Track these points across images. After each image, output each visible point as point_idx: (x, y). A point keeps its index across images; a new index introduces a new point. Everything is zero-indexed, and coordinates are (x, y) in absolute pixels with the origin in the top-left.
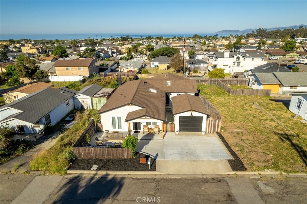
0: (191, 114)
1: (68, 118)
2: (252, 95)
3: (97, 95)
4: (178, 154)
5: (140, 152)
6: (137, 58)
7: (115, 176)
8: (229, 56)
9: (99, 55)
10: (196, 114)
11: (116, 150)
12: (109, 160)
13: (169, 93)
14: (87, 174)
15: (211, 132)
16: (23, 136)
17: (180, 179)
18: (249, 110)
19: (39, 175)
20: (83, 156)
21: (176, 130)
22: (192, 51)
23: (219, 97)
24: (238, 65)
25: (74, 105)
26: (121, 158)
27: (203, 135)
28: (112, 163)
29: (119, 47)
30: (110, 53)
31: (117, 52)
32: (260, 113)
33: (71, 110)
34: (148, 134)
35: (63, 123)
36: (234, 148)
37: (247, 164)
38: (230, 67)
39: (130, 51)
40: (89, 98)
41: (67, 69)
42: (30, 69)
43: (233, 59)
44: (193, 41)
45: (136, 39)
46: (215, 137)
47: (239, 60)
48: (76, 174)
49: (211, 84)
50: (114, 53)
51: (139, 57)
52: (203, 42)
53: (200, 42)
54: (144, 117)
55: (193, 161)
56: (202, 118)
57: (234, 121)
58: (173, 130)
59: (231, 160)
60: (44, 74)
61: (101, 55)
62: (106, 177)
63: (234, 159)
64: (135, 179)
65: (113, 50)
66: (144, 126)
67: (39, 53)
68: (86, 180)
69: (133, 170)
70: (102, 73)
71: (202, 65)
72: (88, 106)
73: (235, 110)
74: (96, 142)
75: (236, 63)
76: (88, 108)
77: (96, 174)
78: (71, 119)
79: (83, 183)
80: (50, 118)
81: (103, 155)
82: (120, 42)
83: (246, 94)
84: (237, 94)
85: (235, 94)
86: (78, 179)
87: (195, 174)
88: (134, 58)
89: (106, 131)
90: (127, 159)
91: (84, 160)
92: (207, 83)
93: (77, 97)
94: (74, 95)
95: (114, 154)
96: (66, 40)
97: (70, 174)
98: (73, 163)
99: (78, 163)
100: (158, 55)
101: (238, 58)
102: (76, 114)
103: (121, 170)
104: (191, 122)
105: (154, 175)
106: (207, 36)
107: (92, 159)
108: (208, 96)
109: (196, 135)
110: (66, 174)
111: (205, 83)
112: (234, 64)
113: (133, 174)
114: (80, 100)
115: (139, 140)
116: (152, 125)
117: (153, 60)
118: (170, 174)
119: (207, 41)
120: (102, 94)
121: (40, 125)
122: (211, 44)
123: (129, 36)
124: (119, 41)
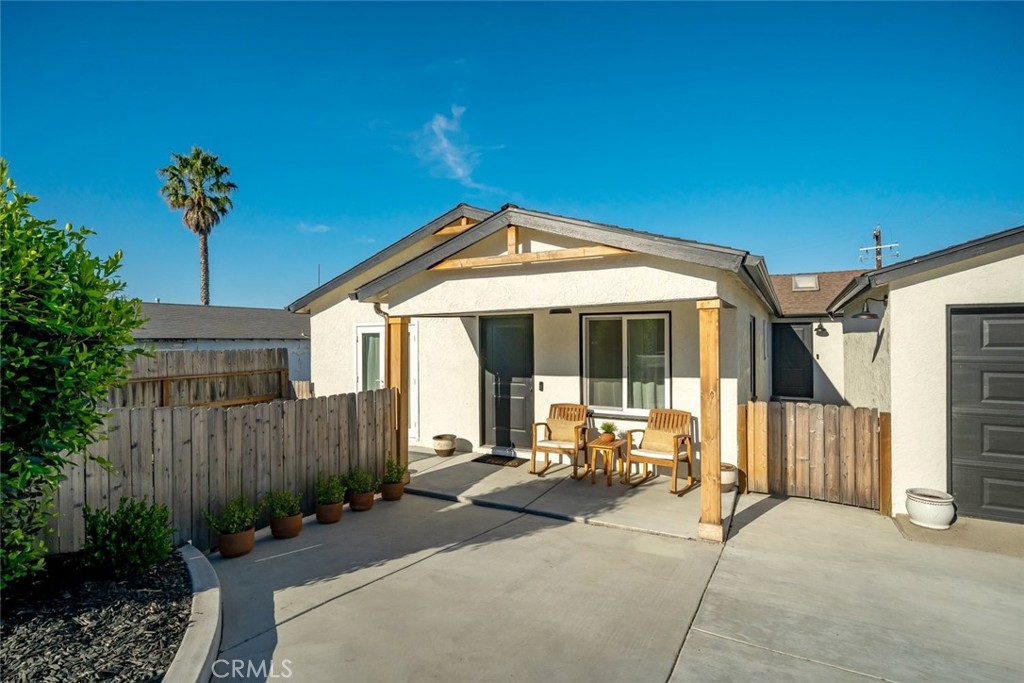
13: (805, 318)
34: (582, 481)
58: (865, 481)
66: (560, 410)
115: (455, 506)
116: (626, 411)
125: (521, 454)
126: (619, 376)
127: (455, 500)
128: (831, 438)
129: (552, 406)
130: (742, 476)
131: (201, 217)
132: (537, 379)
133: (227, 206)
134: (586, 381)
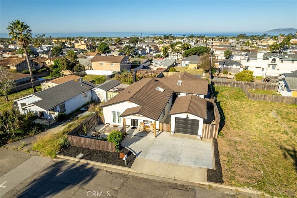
0: (187, 116)
1: (83, 109)
2: (276, 101)
3: (112, 89)
4: (161, 155)
5: (126, 148)
6: (172, 56)
7: (93, 166)
8: (262, 58)
9: (136, 53)
10: (192, 117)
11: (102, 143)
12: (95, 151)
13: (178, 93)
14: (71, 160)
15: (208, 137)
16: (42, 120)
17: (150, 180)
18: (263, 118)
19: (36, 155)
20: (75, 144)
21: (171, 131)
22: (228, 51)
23: (236, 101)
24: (273, 68)
25: (92, 97)
26: (106, 151)
27: (198, 140)
28: (97, 154)
29: (157, 45)
30: (148, 51)
31: (155, 50)
32: (274, 123)
33: (88, 101)
34: (144, 131)
35: (77, 113)
36: (222, 158)
37: (227, 176)
38: (263, 69)
39: (166, 49)
40: (105, 92)
41: (101, 64)
42: (71, 63)
43: (268, 60)
44: (236, 40)
45: (179, 37)
46: (211, 142)
47: (275, 63)
48: (63, 158)
49: (234, 86)
50: (151, 50)
51: (174, 56)
52: (246, 42)
53: (244, 42)
54: (137, 115)
55: (170, 164)
56: (198, 121)
57: (239, 129)
58: (169, 130)
59: (211, 169)
60: (81, 68)
61: (139, 52)
62: (85, 166)
63: (215, 169)
64: (108, 173)
65: (151, 48)
66: (141, 123)
67: (88, 48)
68: (69, 165)
69: (110, 164)
70: (133, 69)
71: (234, 66)
72: (104, 99)
73: (247, 116)
74: (93, 133)
75: (271, 66)
76: (103, 101)
77: (78, 162)
78: (86, 110)
79: (64, 168)
80: (65, 107)
81: (91, 145)
82: (161, 41)
83: (268, 100)
84: (257, 99)
85: (255, 99)
86: (63, 163)
87: (166, 178)
88: (169, 57)
89: (107, 124)
90: (111, 153)
91: (75, 148)
92: (229, 85)
93: (95, 91)
94: (92, 88)
95: (100, 146)
96: (114, 38)
97: (59, 158)
98: (65, 149)
99: (69, 150)
100: (191, 54)
101: (274, 60)
102: (91, 105)
103: (100, 162)
104: (187, 124)
105: (128, 171)
106: (253, 35)
107: (82, 148)
108: (224, 99)
109: (190, 138)
110: (56, 157)
111: (228, 85)
112: (269, 67)
113: (109, 168)
114: (97, 93)
115: (132, 136)
116: (148, 123)
117: (185, 59)
118: (143, 174)
119: (251, 41)
120: (117, 89)
121: (55, 113)
122: (254, 44)
123: (172, 35)
124: (159, 39)
125: (136, 127)
128: (167, 126)
130: (159, 130)
131: (24, 43)
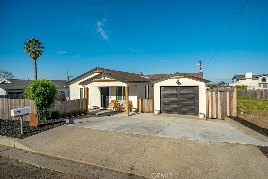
0: (178, 81)
8: (251, 78)
15: (217, 117)
21: (156, 110)
24: (265, 87)
43: (257, 80)
46: (227, 122)
47: (266, 81)
56: (197, 88)
101: (264, 79)
109: (186, 117)
112: (260, 86)
125: (107, 108)
126: (122, 96)
127: (95, 114)
128: (148, 104)
129: (112, 101)
130: (138, 110)
131: (35, 56)
132: (110, 96)
133: (42, 53)
134: (117, 96)
